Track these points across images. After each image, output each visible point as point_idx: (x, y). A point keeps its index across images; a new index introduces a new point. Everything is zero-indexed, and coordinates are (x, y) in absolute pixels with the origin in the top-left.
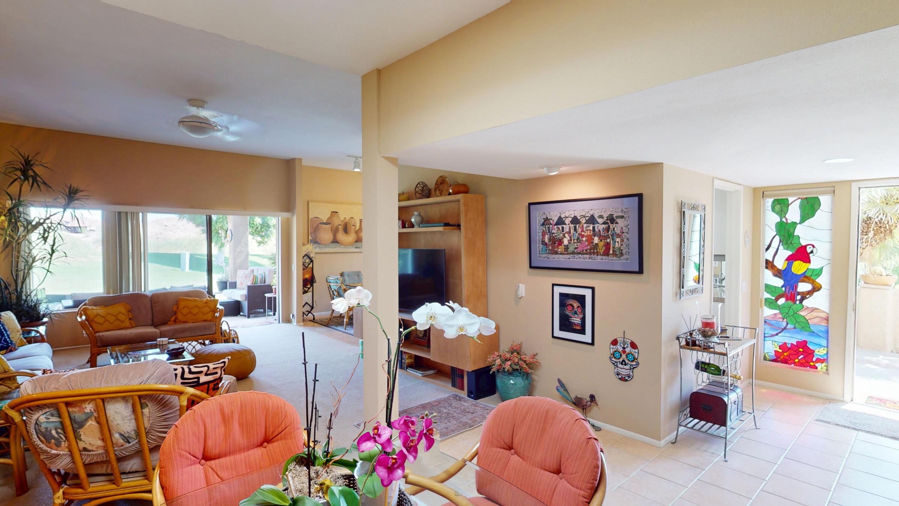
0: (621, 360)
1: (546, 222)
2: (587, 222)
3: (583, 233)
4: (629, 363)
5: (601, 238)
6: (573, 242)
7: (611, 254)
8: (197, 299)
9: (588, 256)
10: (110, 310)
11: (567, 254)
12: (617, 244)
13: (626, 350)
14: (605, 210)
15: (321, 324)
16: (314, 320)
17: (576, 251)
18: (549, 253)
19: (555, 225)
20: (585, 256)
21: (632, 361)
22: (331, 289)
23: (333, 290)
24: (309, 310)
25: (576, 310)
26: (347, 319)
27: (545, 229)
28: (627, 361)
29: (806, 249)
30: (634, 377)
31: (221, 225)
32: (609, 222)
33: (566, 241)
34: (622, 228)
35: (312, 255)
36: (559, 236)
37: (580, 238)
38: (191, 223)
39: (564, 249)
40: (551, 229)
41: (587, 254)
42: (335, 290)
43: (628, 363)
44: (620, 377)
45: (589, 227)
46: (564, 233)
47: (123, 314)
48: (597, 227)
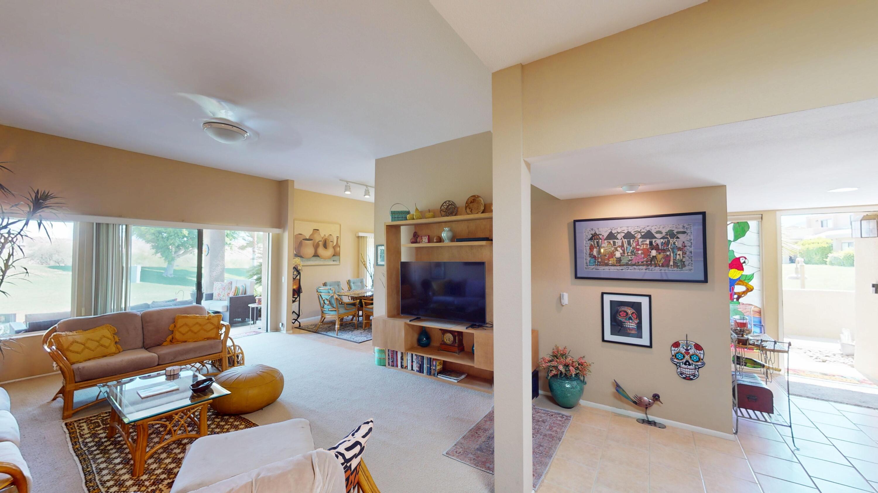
0: (684, 361)
1: (595, 237)
2: (643, 237)
3: (638, 247)
4: (694, 363)
5: (660, 251)
6: (626, 254)
7: (671, 265)
8: (198, 315)
9: (644, 267)
10: (89, 334)
11: (620, 265)
12: (678, 257)
13: (690, 351)
14: (663, 226)
15: (310, 331)
16: (300, 327)
17: (630, 263)
18: (597, 265)
19: (605, 240)
20: (641, 267)
21: (697, 362)
22: (322, 299)
23: (324, 299)
24: (296, 318)
25: (630, 316)
26: (338, 325)
27: (593, 244)
28: (691, 362)
29: (740, 260)
30: (700, 376)
31: (173, 241)
32: (668, 236)
33: (618, 254)
34: (684, 242)
35: (299, 268)
36: (610, 250)
37: (635, 251)
38: (141, 240)
39: (616, 261)
40: (600, 243)
41: (643, 265)
42: (327, 300)
43: (692, 364)
44: (684, 376)
45: (645, 241)
46: (616, 247)
47: (108, 338)
48: (655, 241)
